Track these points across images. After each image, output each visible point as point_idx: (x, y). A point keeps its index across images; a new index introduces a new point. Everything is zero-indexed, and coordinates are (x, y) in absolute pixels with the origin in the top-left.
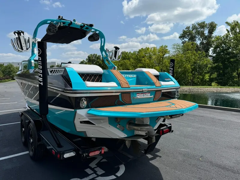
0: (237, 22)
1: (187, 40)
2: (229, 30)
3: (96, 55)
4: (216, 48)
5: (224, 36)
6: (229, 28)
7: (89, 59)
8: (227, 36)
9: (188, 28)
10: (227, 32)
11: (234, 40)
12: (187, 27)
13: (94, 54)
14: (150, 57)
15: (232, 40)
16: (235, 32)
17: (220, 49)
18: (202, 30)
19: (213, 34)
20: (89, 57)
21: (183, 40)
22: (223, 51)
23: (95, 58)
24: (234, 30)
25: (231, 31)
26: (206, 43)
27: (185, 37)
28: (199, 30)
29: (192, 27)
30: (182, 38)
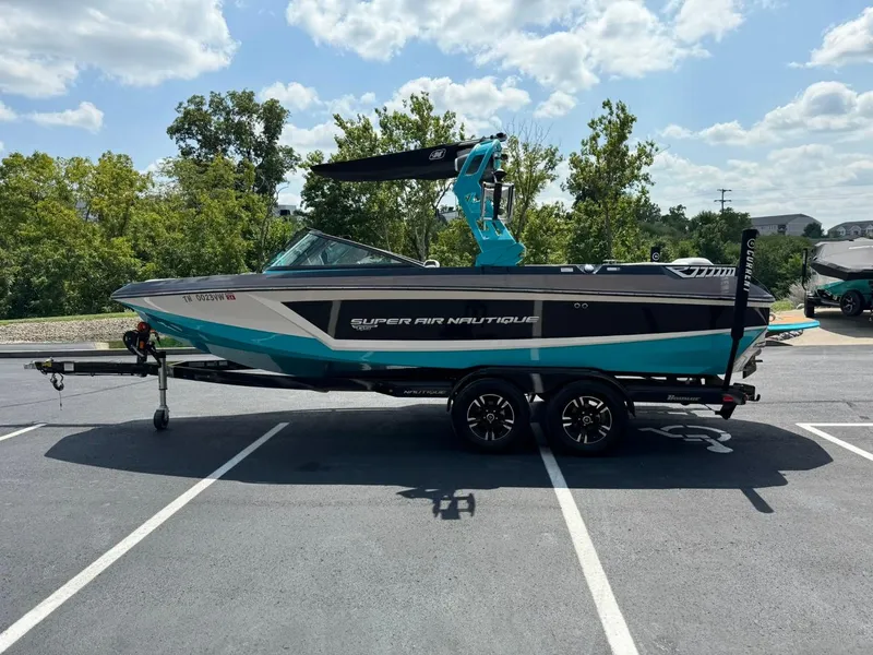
1: (194, 143)
2: (342, 140)
6: (341, 134)
9: (197, 101)
12: (195, 97)
14: (64, 196)
18: (244, 118)
19: (277, 138)
21: (181, 147)
27: (189, 133)
28: (237, 119)
29: (212, 101)
30: (178, 135)
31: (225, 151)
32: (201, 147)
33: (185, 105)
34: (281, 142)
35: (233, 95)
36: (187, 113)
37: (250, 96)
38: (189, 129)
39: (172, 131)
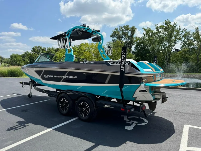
0: (150, 29)
1: (115, 38)
2: (145, 34)
3: (41, 47)
4: (137, 46)
5: (141, 38)
6: (145, 32)
7: (34, 50)
8: (144, 38)
9: (116, 29)
10: (143, 35)
11: (148, 41)
13: (39, 46)
14: (89, 51)
15: (147, 41)
16: (149, 35)
17: (140, 47)
19: (134, 35)
20: (34, 49)
21: (113, 39)
22: (141, 48)
23: (40, 50)
24: (148, 34)
25: (146, 34)
26: (129, 42)
27: (114, 36)
28: (125, 32)
29: (120, 29)
30: (112, 37)
31: (122, 39)
32: (117, 39)
33: (114, 30)
34: (134, 36)
35: (124, 27)
36: (114, 32)
37: (128, 26)
38: (115, 35)
39: (111, 36)
